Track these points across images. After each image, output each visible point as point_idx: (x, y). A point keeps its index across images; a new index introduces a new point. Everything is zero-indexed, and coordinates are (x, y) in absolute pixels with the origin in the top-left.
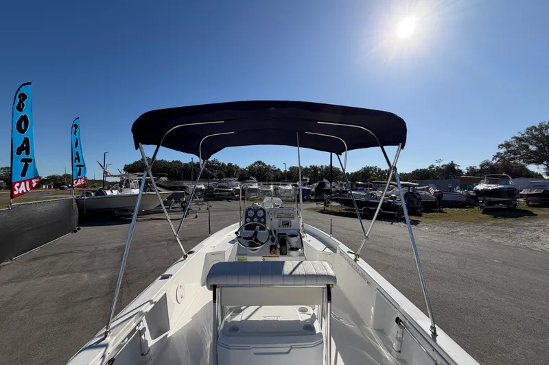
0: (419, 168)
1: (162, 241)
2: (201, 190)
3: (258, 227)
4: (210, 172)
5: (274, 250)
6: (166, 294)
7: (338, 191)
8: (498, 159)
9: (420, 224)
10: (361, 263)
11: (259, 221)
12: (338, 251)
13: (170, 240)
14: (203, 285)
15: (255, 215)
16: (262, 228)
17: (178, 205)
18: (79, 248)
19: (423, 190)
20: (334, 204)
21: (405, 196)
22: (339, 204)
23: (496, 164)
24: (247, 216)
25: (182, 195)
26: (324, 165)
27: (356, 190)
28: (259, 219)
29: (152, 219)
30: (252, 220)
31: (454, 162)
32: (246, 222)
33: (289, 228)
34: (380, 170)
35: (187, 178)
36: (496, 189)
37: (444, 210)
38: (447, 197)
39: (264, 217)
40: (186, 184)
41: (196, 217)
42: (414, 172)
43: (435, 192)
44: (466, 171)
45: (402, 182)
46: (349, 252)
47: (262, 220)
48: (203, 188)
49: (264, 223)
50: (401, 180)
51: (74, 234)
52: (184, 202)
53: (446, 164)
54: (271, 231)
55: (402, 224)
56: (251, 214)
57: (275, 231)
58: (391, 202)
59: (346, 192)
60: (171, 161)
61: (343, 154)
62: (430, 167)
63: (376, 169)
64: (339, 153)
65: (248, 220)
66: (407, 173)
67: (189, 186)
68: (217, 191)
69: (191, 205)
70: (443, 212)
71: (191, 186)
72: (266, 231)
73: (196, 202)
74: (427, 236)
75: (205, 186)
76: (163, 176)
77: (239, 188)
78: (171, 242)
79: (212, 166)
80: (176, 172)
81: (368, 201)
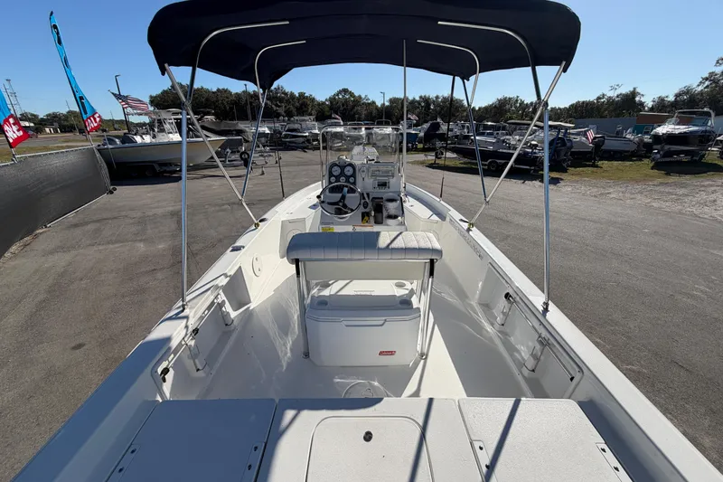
0: (581, 100)
1: (223, 205)
2: (263, 135)
3: (346, 189)
4: (275, 108)
5: (366, 218)
6: (240, 267)
7: (457, 137)
8: (707, 83)
9: (562, 183)
10: (476, 234)
11: (347, 181)
12: (448, 219)
13: (234, 203)
14: (282, 257)
15: (342, 174)
16: (352, 191)
17: (237, 156)
18: (124, 213)
19: (578, 134)
20: (449, 155)
21: (551, 143)
22: (455, 155)
23: (701, 93)
24: (331, 174)
25: (240, 143)
26: (440, 95)
27: (482, 134)
28: (348, 178)
29: (205, 176)
30: (337, 181)
31: (638, 90)
32: (330, 183)
33: (387, 190)
34: (522, 103)
35: (244, 118)
36: (685, 133)
37: (600, 163)
38: (611, 144)
39: (354, 175)
40: (242, 125)
41: (263, 174)
42: (572, 105)
43: (595, 138)
44: (650, 105)
45: (551, 123)
46: (461, 220)
47: (352, 180)
48: (268, 131)
49: (354, 183)
50: (550, 120)
51: (110, 196)
52: (243, 153)
53: (624, 92)
54: (363, 194)
55: (537, 183)
56: (336, 171)
57: (368, 194)
58: (528, 153)
59: (467, 137)
60: (215, 90)
61: (472, 78)
62: (599, 98)
63: (517, 101)
64: (465, 77)
65: (333, 179)
66: (562, 107)
67: (247, 129)
68: (286, 136)
69: (255, 157)
70: (597, 166)
71: (250, 129)
72: (357, 194)
73: (261, 152)
74: (567, 199)
75: (270, 128)
76: (208, 114)
77: (317, 131)
78: (235, 206)
79: (276, 97)
80: (225, 107)
81: (496, 152)
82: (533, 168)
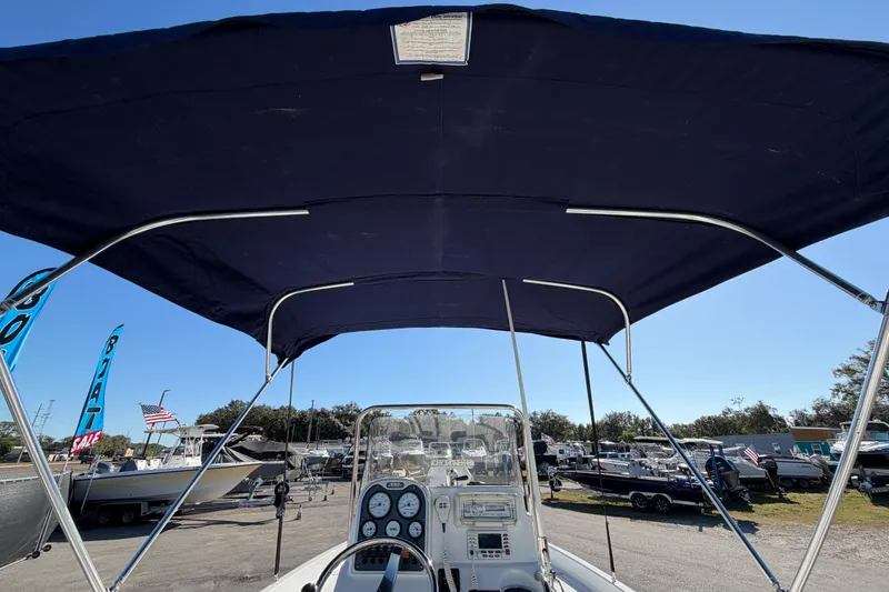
0: (706, 415)
2: (321, 460)
4: (341, 425)
7: (573, 459)
8: (841, 395)
9: (762, 531)
17: (270, 490)
19: (734, 454)
20: (568, 485)
21: (709, 466)
22: (578, 486)
25: (281, 470)
27: (604, 456)
29: (210, 523)
31: (765, 404)
34: (637, 420)
35: (300, 438)
36: (876, 450)
37: (789, 496)
38: (784, 468)
40: (292, 447)
41: (299, 518)
42: (698, 421)
43: (760, 459)
44: (791, 419)
48: (326, 455)
52: (281, 484)
53: (751, 406)
55: (719, 529)
57: (455, 574)
58: (683, 481)
60: (277, 408)
62: (725, 413)
63: (630, 417)
66: (687, 424)
67: (297, 452)
68: (347, 461)
69: (297, 492)
70: (788, 501)
71: (301, 451)
73: (307, 483)
75: (329, 452)
76: (258, 432)
77: (390, 455)
79: (347, 415)
80: (283, 427)
81: (636, 479)
82: (701, 504)
